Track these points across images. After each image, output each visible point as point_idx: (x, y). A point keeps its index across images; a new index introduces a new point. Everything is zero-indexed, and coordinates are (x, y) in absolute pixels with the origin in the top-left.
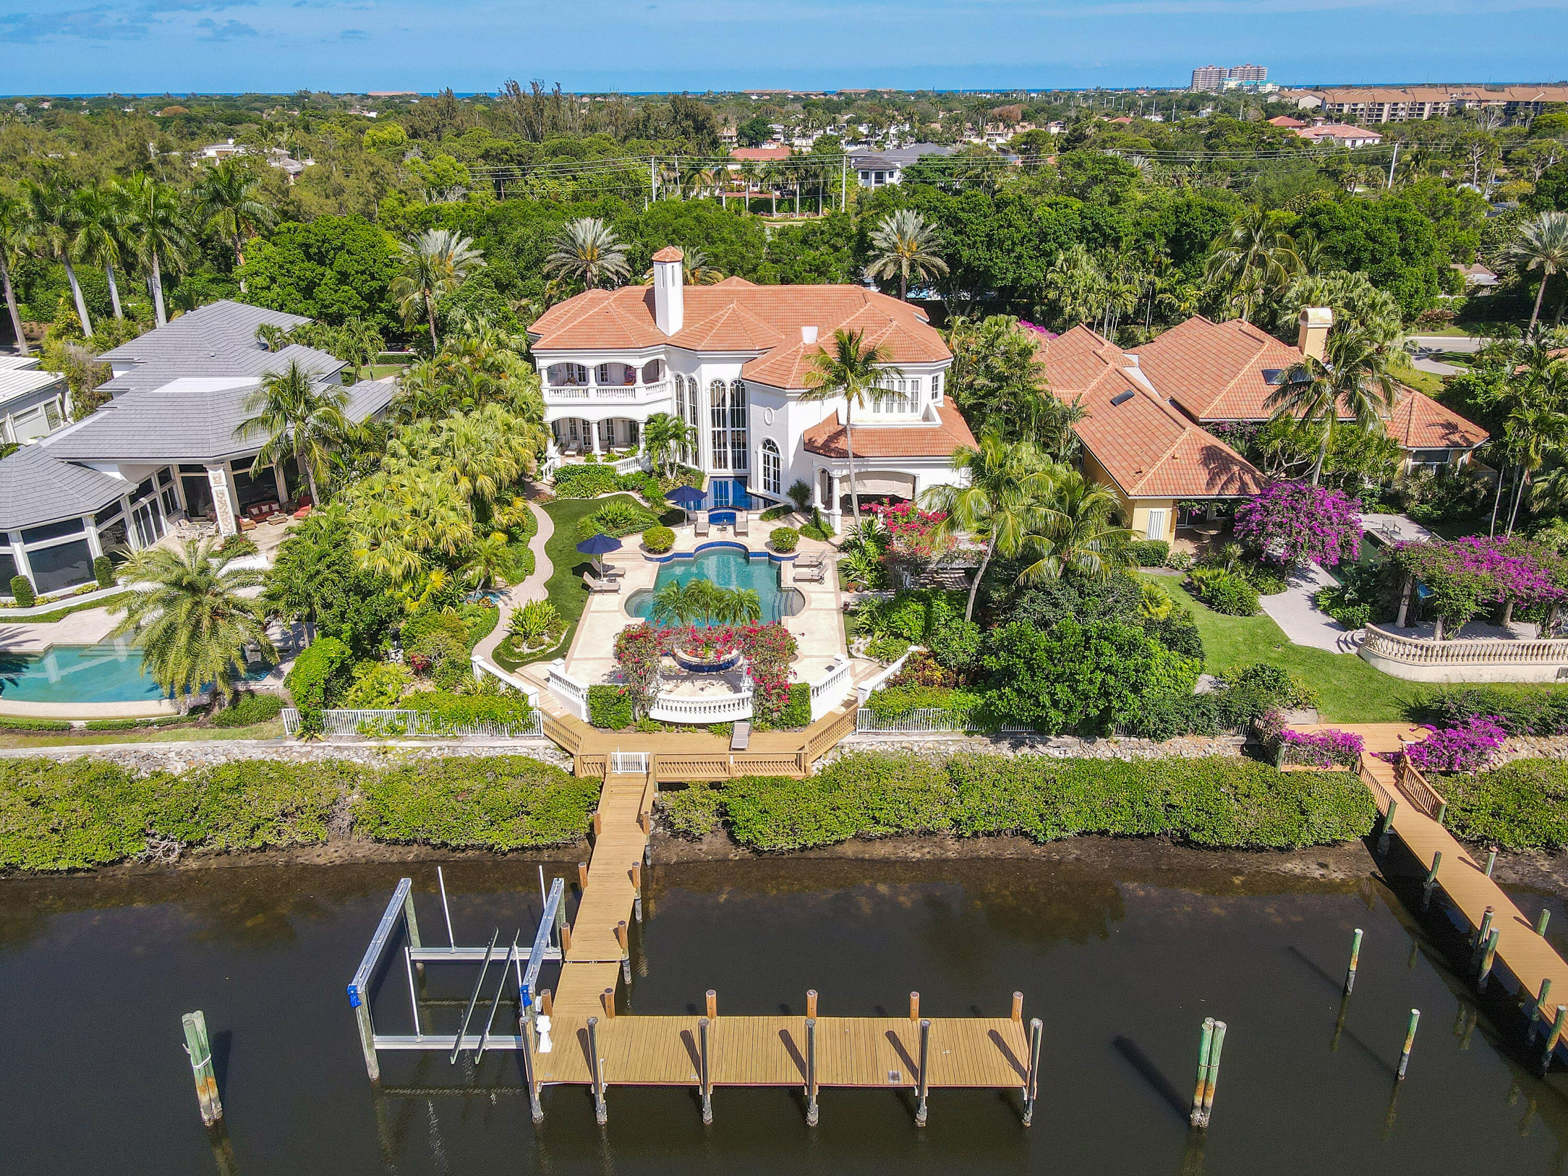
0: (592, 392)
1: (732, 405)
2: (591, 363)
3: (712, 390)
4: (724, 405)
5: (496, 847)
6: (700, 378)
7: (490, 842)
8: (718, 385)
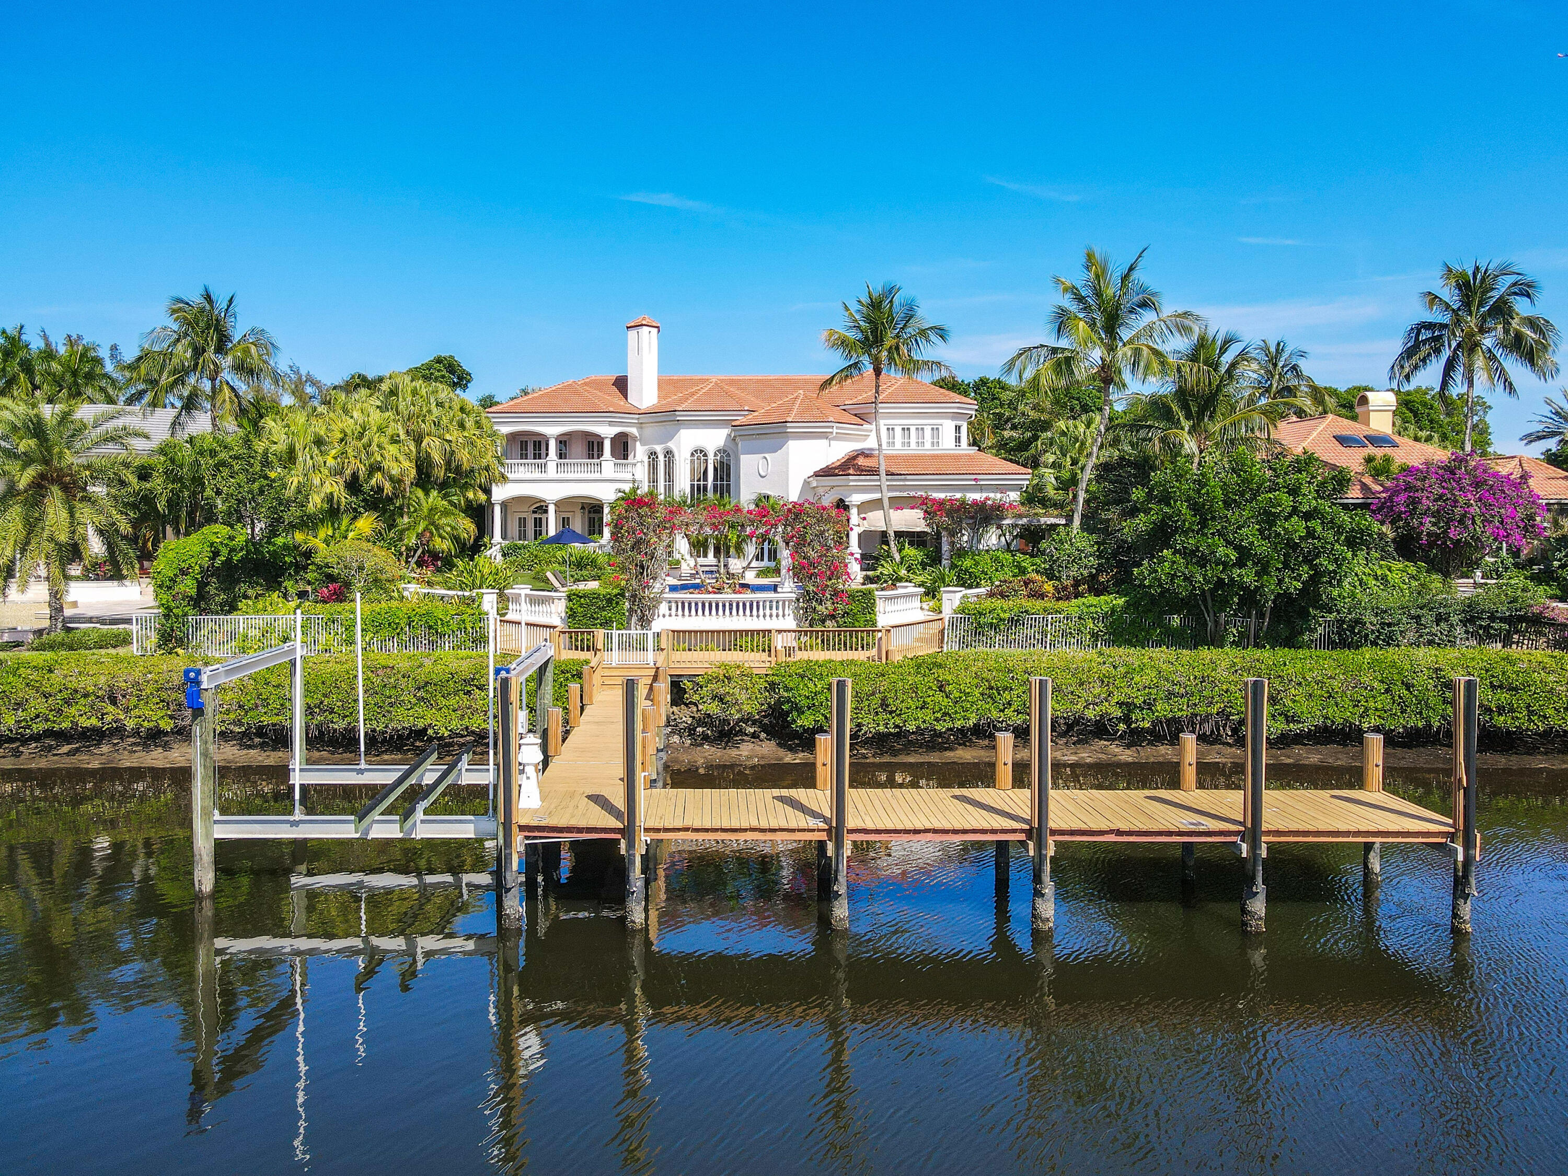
0: (552, 466)
1: (715, 479)
2: (552, 430)
3: (692, 462)
4: (705, 479)
5: (430, 732)
6: (679, 447)
7: (421, 724)
8: (700, 452)
